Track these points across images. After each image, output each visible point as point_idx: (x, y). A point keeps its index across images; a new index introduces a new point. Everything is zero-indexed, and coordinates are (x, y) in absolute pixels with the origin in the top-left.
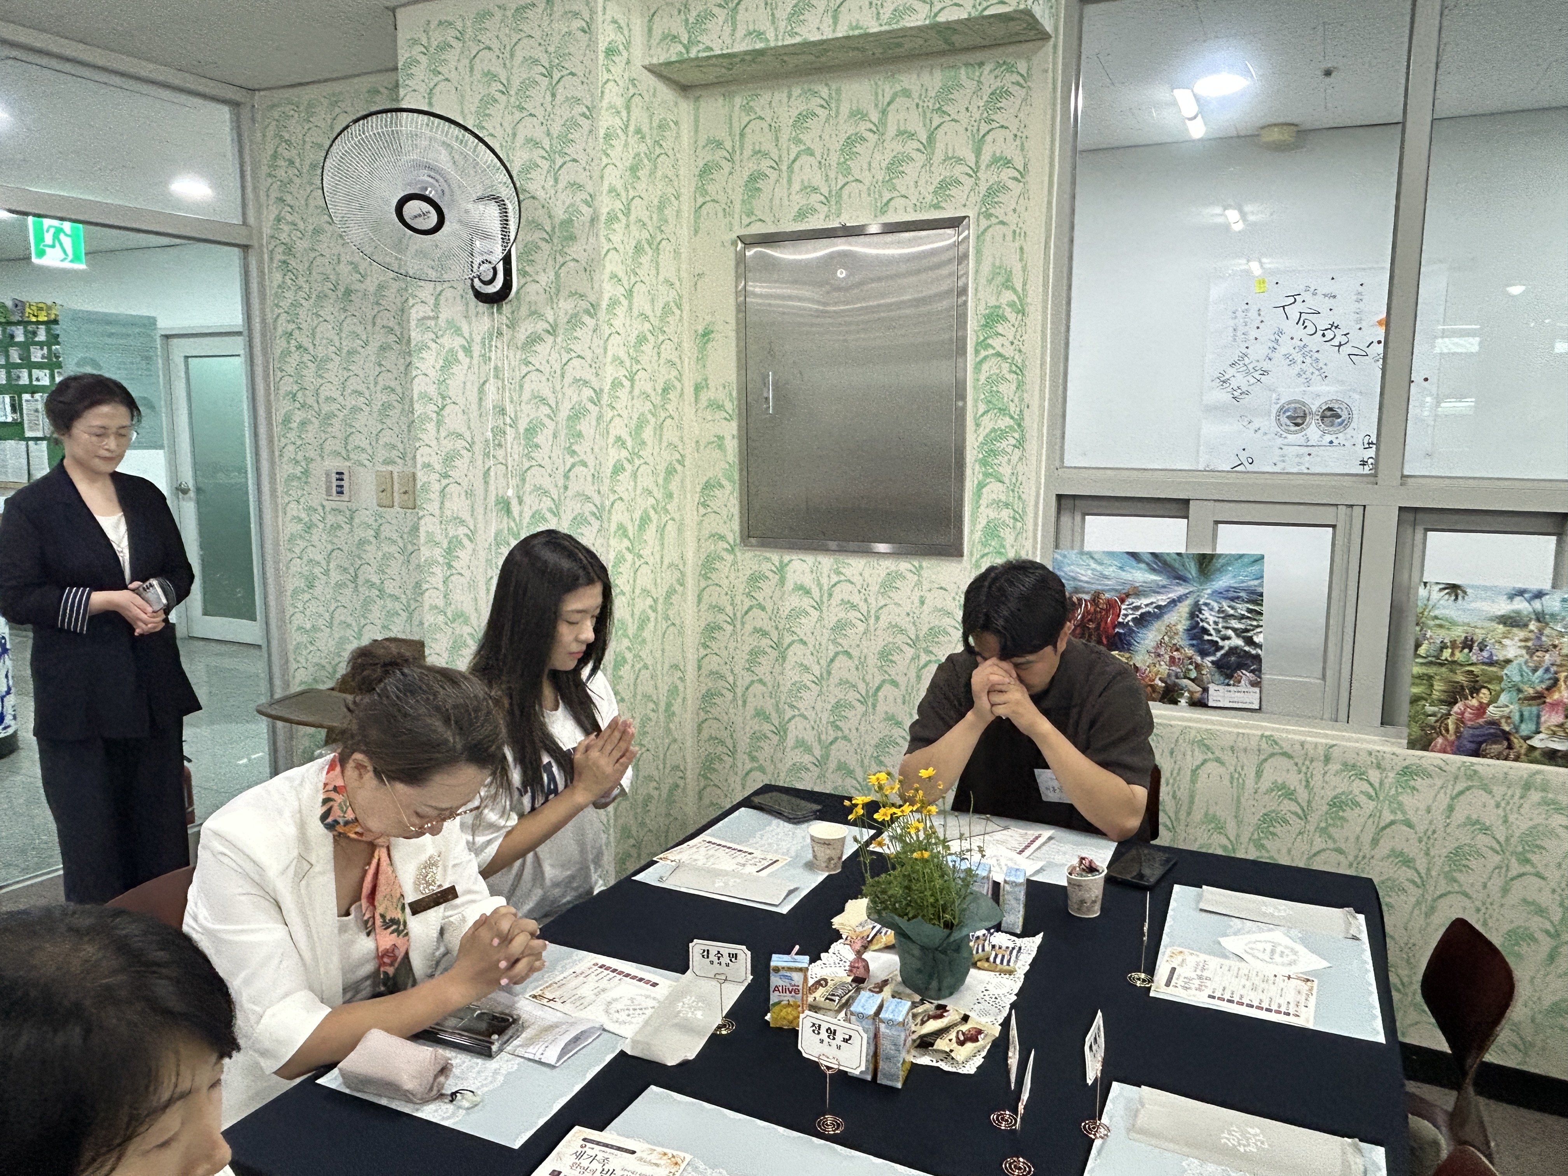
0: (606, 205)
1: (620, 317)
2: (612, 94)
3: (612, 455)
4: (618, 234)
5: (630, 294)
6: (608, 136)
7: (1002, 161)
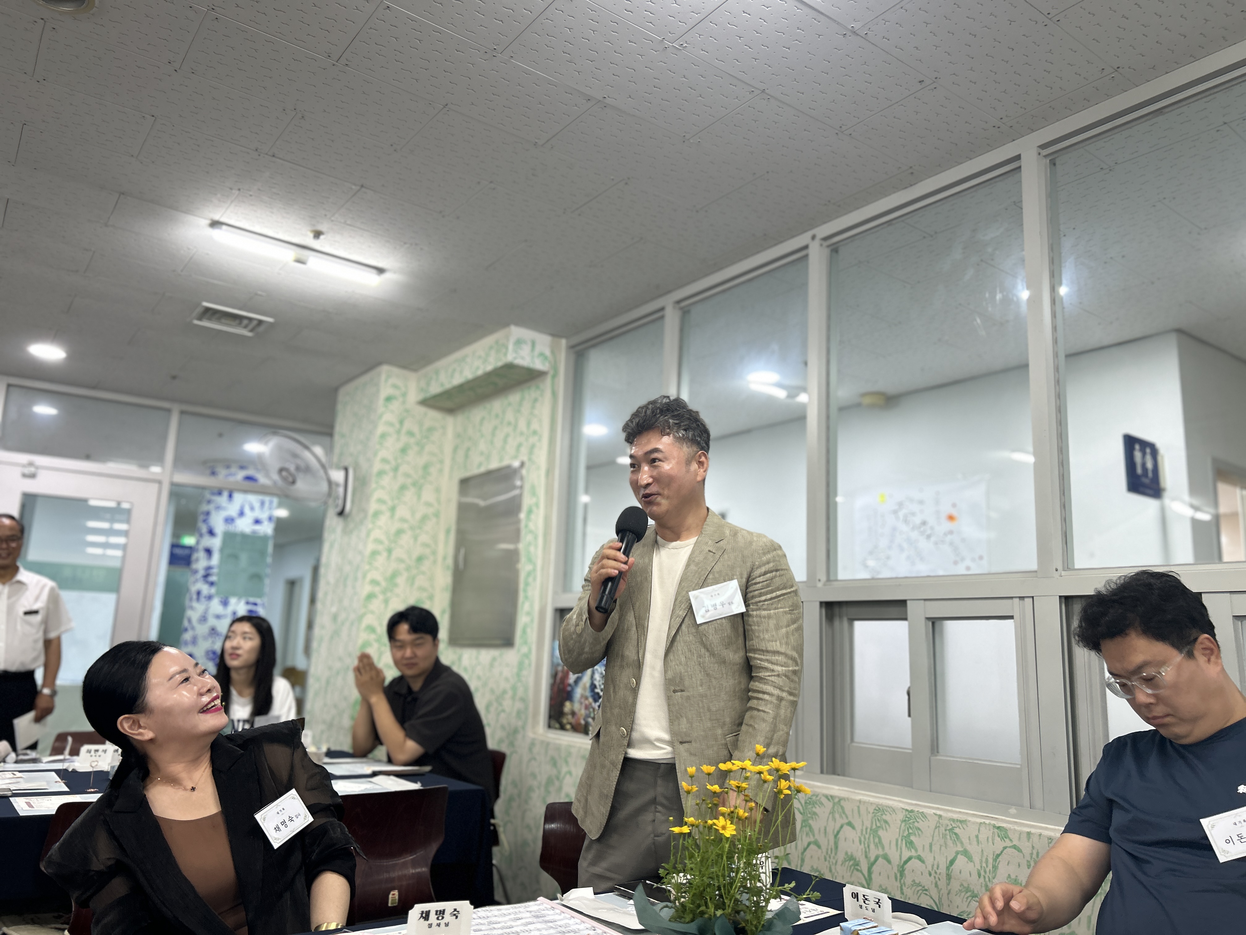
0: (377, 468)
1: (383, 520)
2: (388, 417)
3: (367, 589)
4: (386, 481)
5: (393, 509)
6: (383, 436)
7: (535, 433)
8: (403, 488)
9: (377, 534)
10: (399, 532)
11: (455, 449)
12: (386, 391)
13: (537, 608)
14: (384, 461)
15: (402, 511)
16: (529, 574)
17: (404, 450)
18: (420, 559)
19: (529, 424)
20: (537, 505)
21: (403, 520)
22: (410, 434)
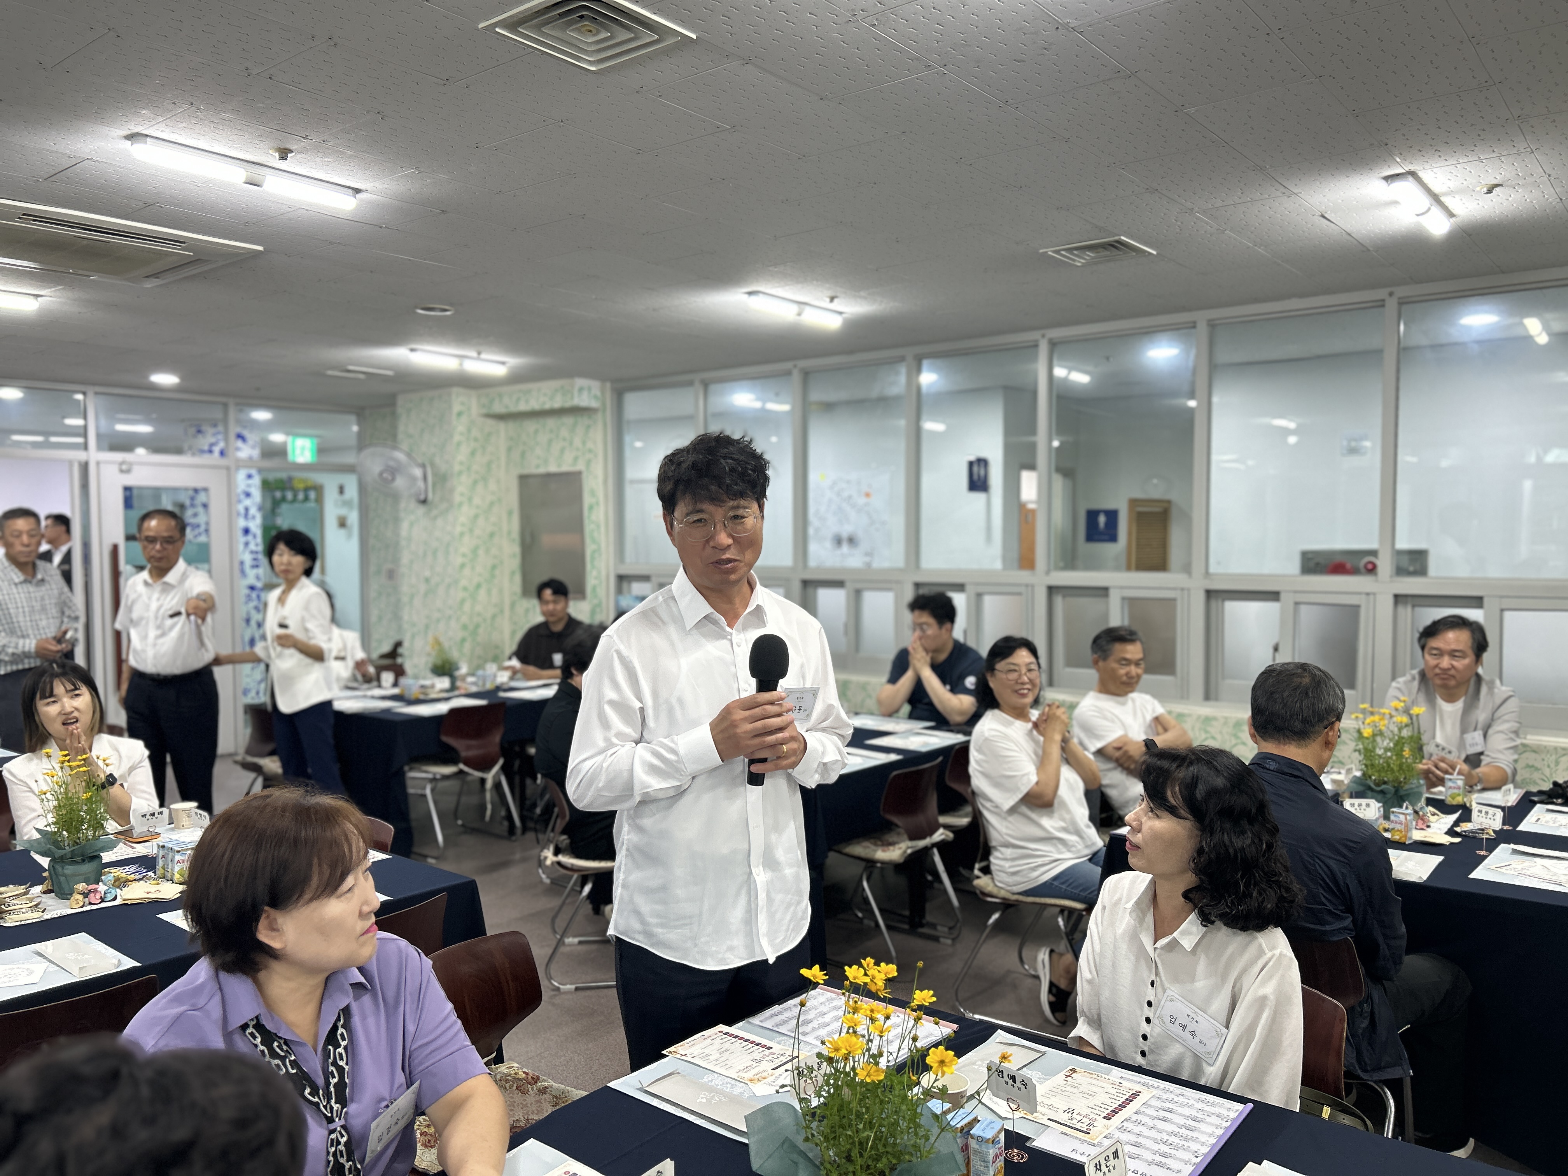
0: (457, 468)
1: (465, 508)
2: (461, 428)
3: (460, 560)
4: (463, 478)
5: (470, 499)
6: (459, 444)
7: (590, 451)
8: (475, 482)
9: (462, 519)
10: (476, 517)
11: (509, 449)
12: (456, 408)
13: (604, 573)
14: (461, 463)
15: (477, 501)
16: (594, 552)
17: (473, 453)
18: (492, 535)
19: (584, 443)
20: (598, 503)
21: (478, 507)
22: (476, 440)
